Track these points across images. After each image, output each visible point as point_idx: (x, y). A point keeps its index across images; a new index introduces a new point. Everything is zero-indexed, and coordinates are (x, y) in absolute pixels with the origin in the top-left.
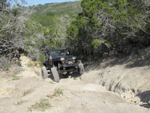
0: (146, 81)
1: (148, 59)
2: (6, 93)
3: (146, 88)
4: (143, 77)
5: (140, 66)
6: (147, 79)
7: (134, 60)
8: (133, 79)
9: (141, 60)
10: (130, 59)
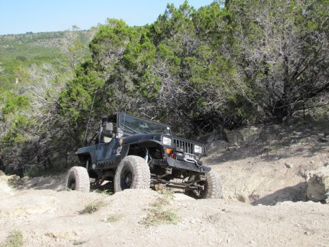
0: (262, 180)
1: (247, 146)
2: (50, 210)
3: (265, 190)
4: (254, 174)
5: (236, 158)
6: (263, 176)
7: (222, 150)
8: (234, 179)
9: (235, 149)
10: (214, 148)
